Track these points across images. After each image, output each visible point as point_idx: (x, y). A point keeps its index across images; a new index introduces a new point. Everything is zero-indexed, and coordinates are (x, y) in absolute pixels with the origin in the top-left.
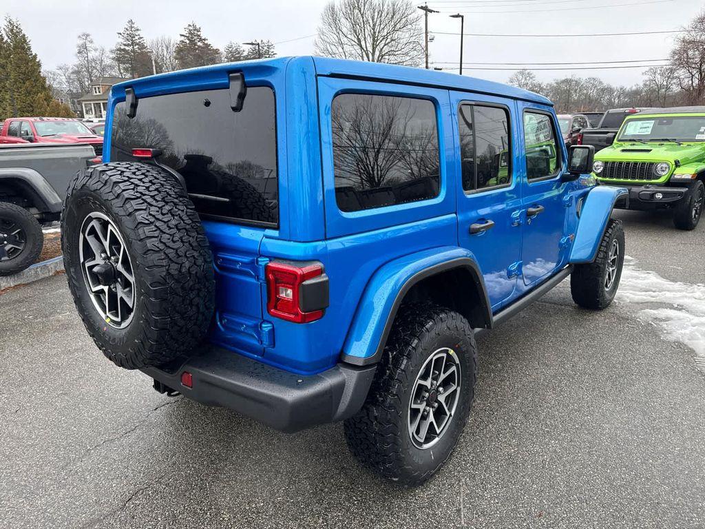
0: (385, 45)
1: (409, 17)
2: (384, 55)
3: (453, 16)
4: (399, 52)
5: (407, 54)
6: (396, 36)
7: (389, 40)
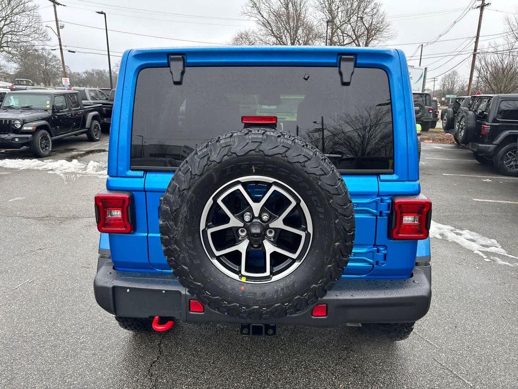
0: (5, 25)
1: (26, 4)
2: (6, 34)
3: (99, 13)
4: (21, 33)
5: (28, 35)
6: (15, 18)
7: (8, 22)
